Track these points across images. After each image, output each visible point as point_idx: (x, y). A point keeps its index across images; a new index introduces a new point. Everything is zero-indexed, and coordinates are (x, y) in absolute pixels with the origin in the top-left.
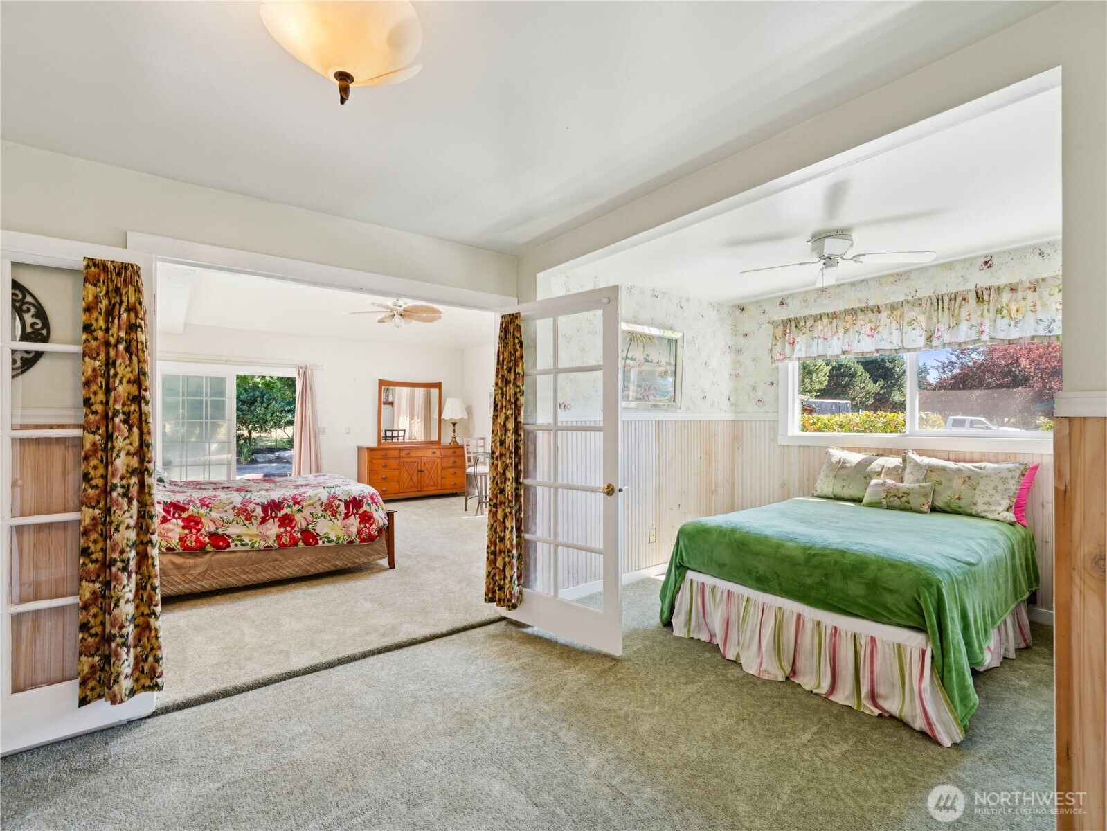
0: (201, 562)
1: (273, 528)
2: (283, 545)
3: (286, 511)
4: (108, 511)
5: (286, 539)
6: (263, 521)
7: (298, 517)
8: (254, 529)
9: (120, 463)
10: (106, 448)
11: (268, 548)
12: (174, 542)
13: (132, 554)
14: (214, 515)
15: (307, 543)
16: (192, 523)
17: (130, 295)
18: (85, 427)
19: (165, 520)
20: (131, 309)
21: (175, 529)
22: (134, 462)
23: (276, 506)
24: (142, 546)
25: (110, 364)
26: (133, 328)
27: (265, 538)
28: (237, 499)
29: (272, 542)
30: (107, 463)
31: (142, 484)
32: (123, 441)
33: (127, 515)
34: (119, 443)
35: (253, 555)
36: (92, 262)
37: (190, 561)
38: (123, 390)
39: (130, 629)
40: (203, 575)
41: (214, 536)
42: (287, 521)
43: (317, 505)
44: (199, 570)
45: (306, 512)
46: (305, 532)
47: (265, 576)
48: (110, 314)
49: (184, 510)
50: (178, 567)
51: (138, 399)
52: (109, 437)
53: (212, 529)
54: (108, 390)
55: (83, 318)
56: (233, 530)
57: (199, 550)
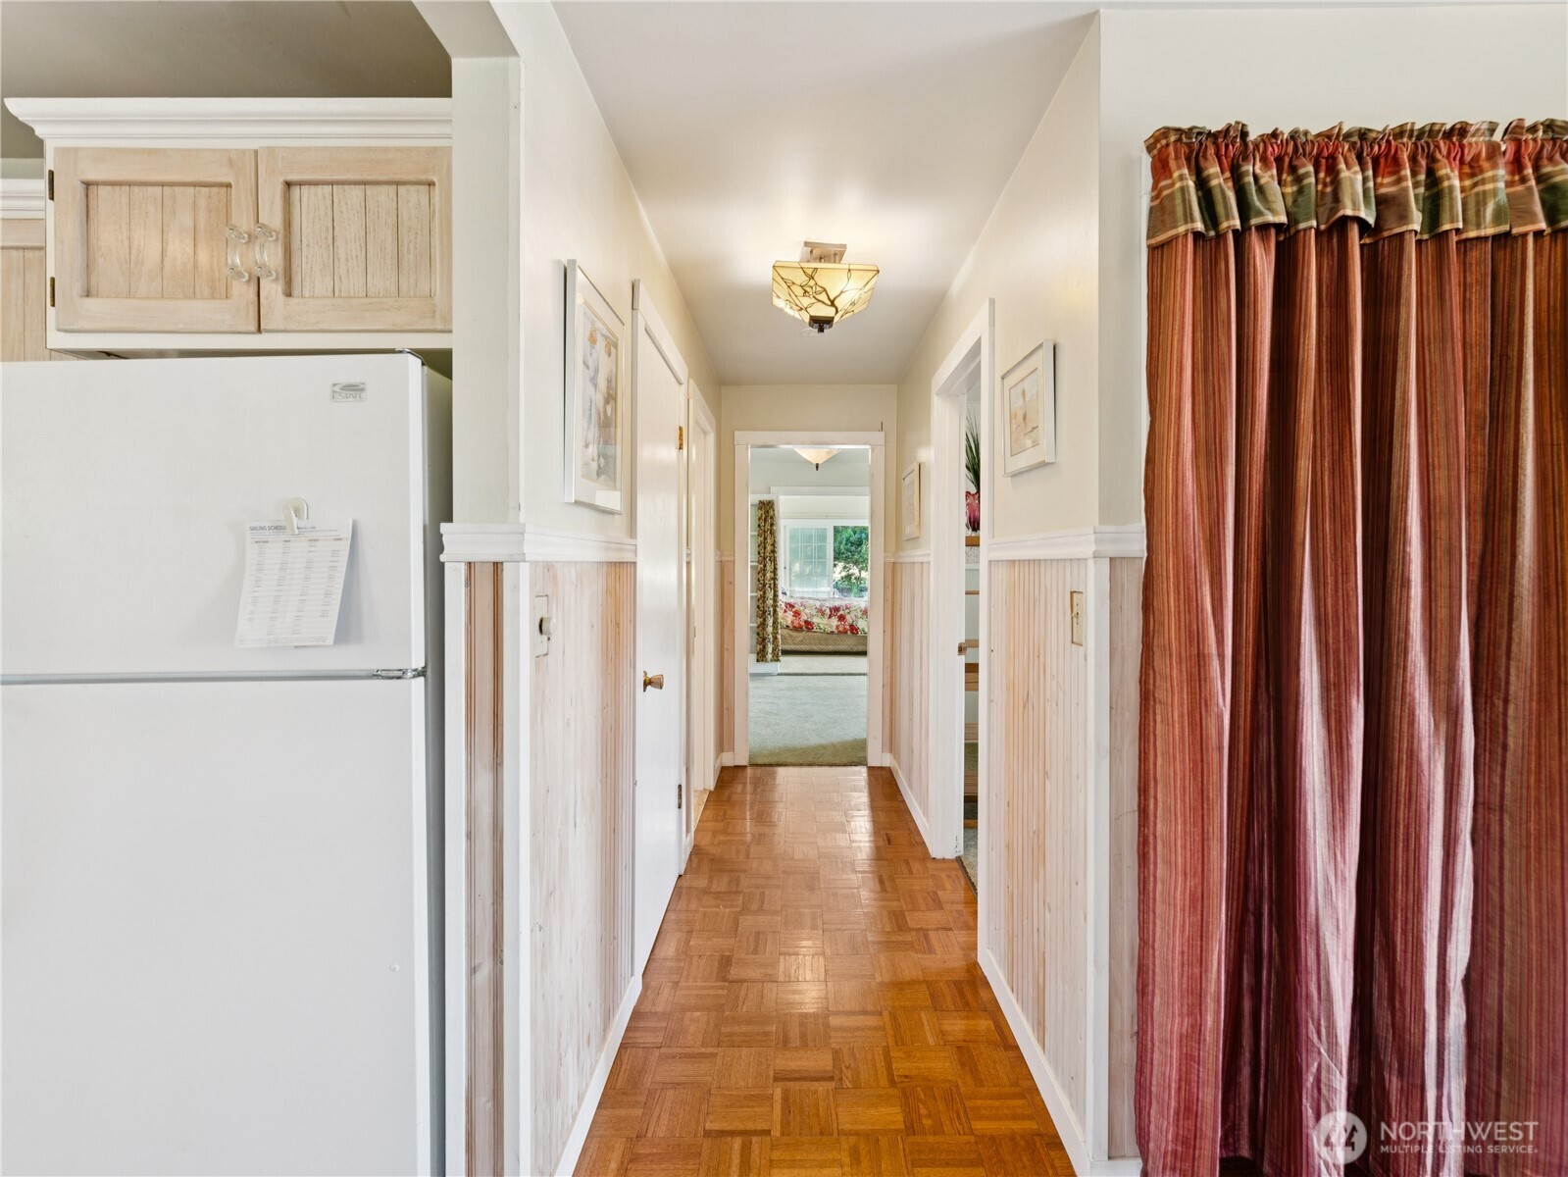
0: (800, 636)
1: (835, 622)
2: (839, 632)
3: (841, 612)
4: (765, 593)
5: (841, 629)
6: (830, 617)
7: (848, 617)
8: (825, 621)
9: (768, 575)
10: (764, 570)
11: (832, 632)
12: (789, 623)
13: (771, 609)
14: (807, 611)
15: (853, 633)
16: (797, 614)
17: (771, 513)
18: (758, 562)
19: (785, 611)
20: (772, 518)
21: (790, 616)
22: (772, 575)
23: (837, 609)
24: (775, 606)
25: (765, 539)
26: (772, 525)
27: (831, 626)
28: (818, 604)
29: (834, 629)
30: (764, 575)
31: (775, 584)
32: (769, 567)
33: (770, 595)
34: (768, 568)
35: (824, 635)
36: (761, 502)
37: (795, 634)
38: (769, 548)
39: (771, 636)
40: (802, 642)
41: (806, 622)
42: (842, 618)
43: (859, 611)
44: (800, 640)
45: (853, 614)
46: (851, 626)
47: (831, 648)
48: (765, 520)
49: (794, 607)
50: (791, 636)
51: (773, 552)
52: (765, 566)
53: (806, 618)
54: (765, 548)
55: (758, 522)
56: (815, 620)
57: (798, 629)
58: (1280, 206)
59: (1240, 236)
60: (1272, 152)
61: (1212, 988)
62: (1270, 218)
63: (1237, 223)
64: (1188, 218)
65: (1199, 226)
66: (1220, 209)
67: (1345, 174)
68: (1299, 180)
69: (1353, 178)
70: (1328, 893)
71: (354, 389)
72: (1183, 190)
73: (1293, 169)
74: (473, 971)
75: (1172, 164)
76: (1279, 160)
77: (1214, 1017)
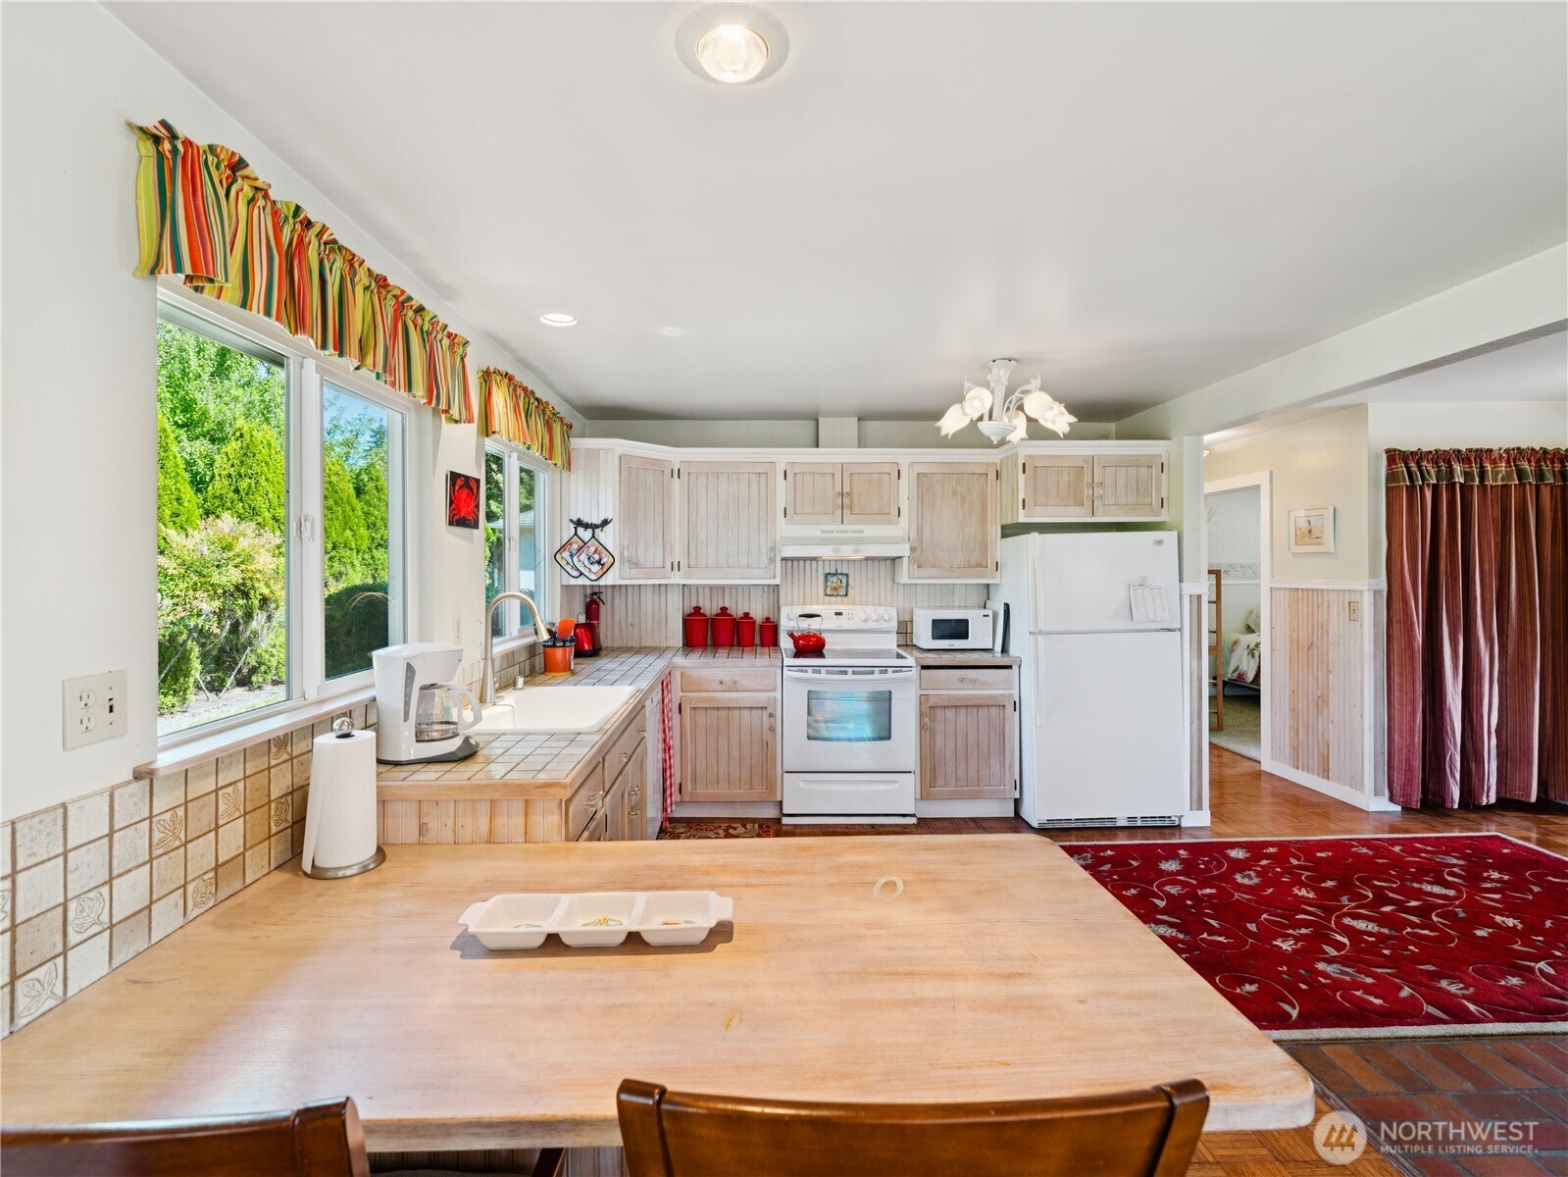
58: (1434, 478)
59: (1421, 488)
60: (1430, 457)
61: (1417, 728)
62: (1432, 482)
63: (1420, 483)
64: (1404, 480)
65: (1408, 483)
66: (1415, 477)
67: (1455, 466)
68: (1439, 467)
69: (1458, 468)
70: (1453, 698)
71: (1160, 542)
72: (1402, 471)
73: (1437, 463)
74: (1191, 723)
75: (1398, 461)
76: (1432, 460)
77: (1418, 738)
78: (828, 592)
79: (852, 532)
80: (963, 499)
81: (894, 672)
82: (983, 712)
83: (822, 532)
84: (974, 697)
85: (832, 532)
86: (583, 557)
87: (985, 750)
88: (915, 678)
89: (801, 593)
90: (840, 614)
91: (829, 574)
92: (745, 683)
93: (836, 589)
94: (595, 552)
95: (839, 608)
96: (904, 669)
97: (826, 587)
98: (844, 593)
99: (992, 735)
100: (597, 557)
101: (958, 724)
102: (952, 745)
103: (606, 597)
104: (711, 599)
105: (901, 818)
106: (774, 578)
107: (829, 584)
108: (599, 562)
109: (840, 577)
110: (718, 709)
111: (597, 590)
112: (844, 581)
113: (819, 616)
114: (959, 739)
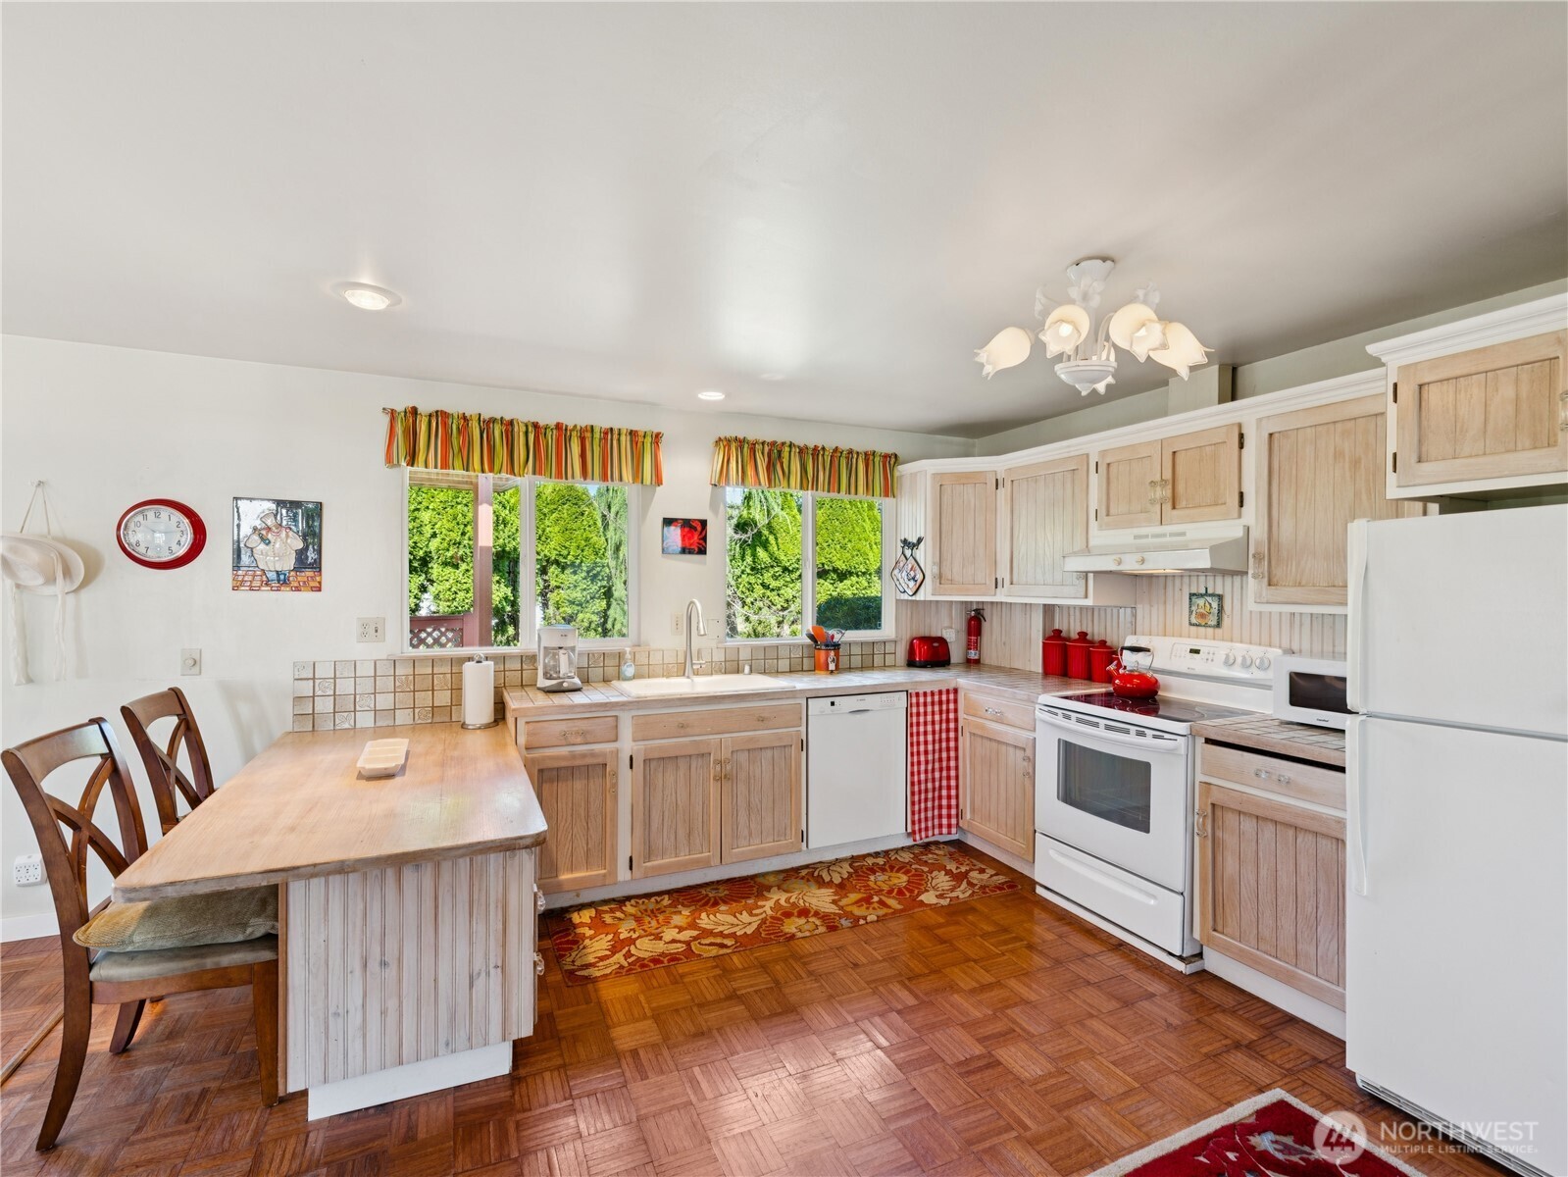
78: (1194, 621)
79: (1171, 535)
80: (1356, 463)
81: (1155, 737)
82: (1305, 841)
83: (1136, 537)
84: (1283, 808)
85: (1147, 536)
86: (904, 574)
87: (1309, 908)
88: (1183, 751)
89: (1161, 619)
90: (1197, 652)
91: (1194, 594)
92: (1010, 716)
93: (1202, 616)
94: (911, 569)
95: (1195, 644)
96: (1166, 736)
97: (1191, 612)
98: (1214, 623)
99: (1322, 886)
100: (912, 573)
101: (1261, 847)
102: (1252, 878)
103: (987, 614)
104: (1081, 621)
105: (1165, 954)
106: (1086, 597)
107: (1193, 608)
108: (913, 578)
109: (1209, 599)
110: (990, 740)
111: (981, 607)
112: (1215, 605)
113: (1148, 650)
114: (1263, 872)
